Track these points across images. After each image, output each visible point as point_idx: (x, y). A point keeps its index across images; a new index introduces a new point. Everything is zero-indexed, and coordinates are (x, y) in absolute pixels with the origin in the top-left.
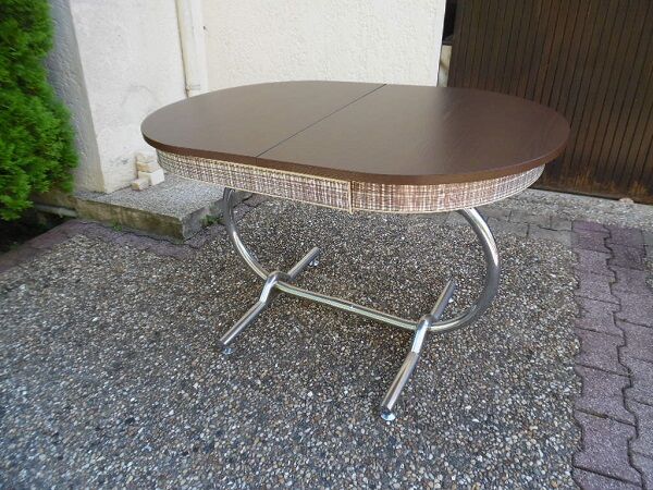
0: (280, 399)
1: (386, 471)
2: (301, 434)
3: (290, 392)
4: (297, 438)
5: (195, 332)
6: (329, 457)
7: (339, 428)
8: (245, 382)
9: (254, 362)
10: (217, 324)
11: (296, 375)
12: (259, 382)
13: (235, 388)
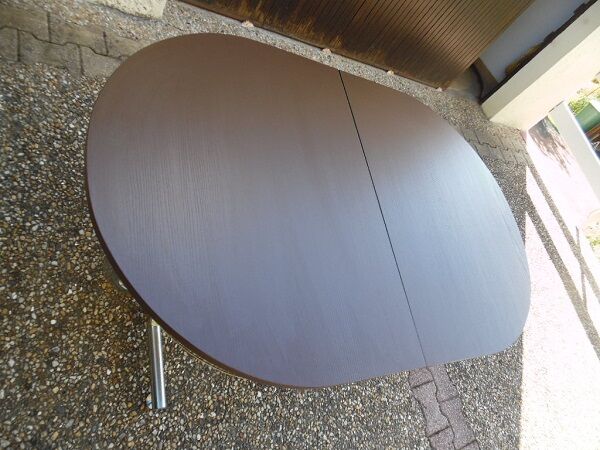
0: (243, 418)
1: (337, 418)
2: (279, 435)
3: (246, 405)
4: (278, 440)
5: (88, 403)
6: (305, 437)
7: (296, 409)
8: (201, 425)
9: (191, 395)
10: (104, 374)
11: (236, 384)
12: (214, 414)
13: (199, 437)
